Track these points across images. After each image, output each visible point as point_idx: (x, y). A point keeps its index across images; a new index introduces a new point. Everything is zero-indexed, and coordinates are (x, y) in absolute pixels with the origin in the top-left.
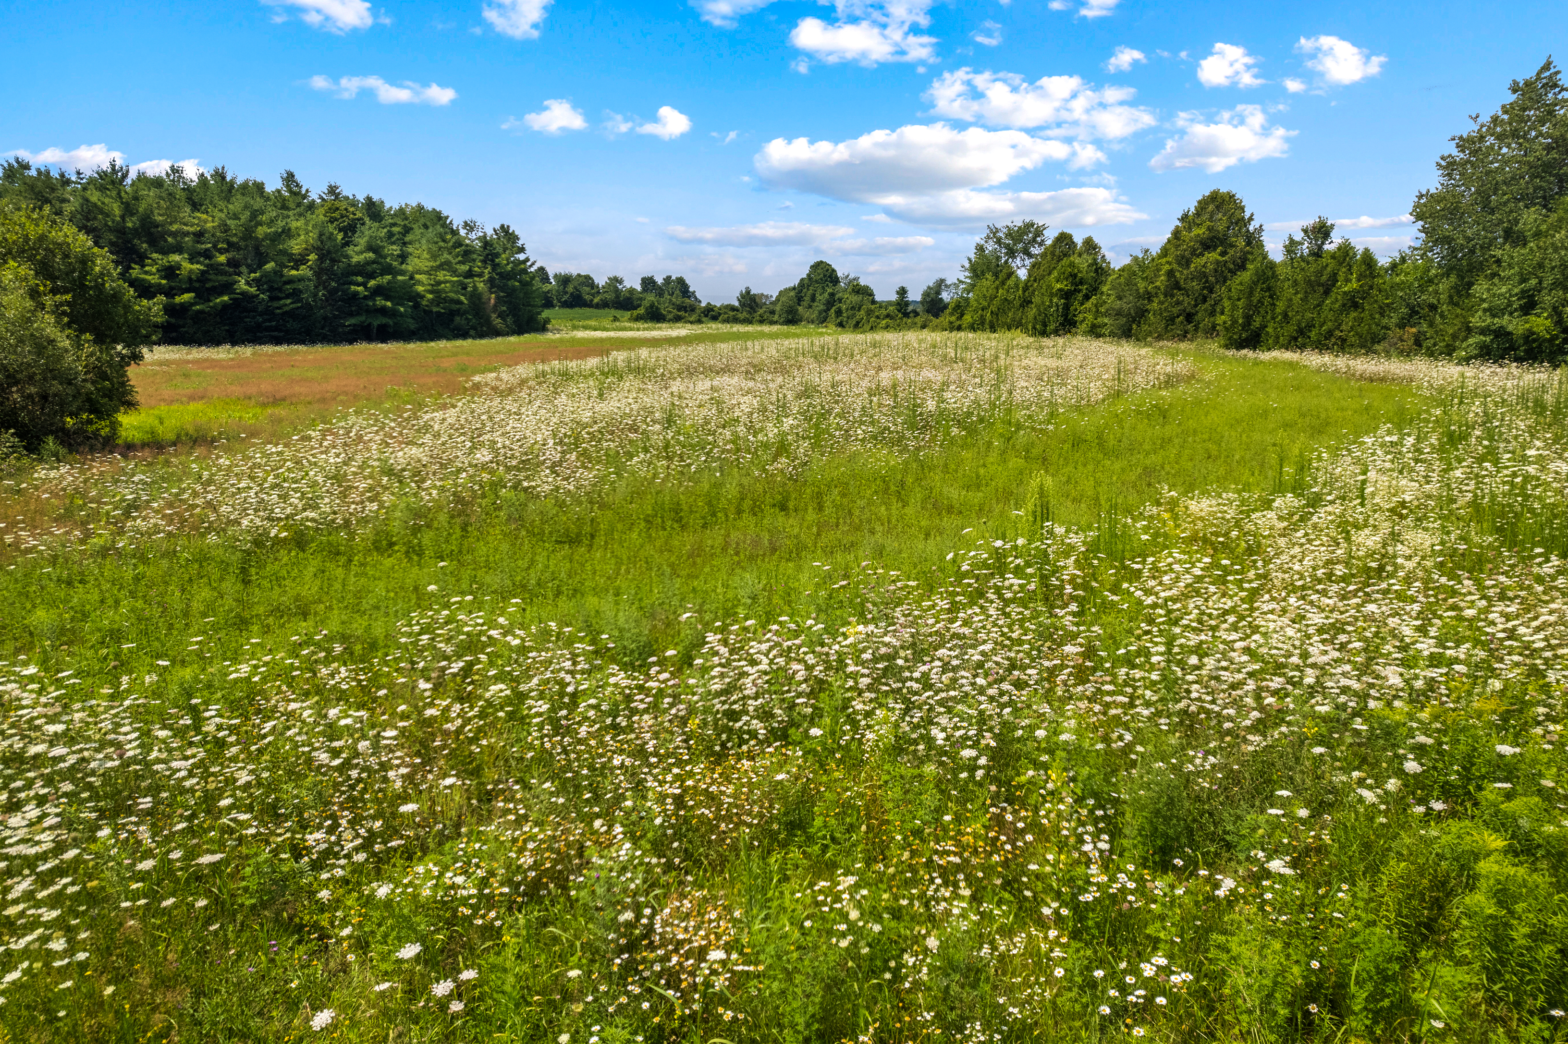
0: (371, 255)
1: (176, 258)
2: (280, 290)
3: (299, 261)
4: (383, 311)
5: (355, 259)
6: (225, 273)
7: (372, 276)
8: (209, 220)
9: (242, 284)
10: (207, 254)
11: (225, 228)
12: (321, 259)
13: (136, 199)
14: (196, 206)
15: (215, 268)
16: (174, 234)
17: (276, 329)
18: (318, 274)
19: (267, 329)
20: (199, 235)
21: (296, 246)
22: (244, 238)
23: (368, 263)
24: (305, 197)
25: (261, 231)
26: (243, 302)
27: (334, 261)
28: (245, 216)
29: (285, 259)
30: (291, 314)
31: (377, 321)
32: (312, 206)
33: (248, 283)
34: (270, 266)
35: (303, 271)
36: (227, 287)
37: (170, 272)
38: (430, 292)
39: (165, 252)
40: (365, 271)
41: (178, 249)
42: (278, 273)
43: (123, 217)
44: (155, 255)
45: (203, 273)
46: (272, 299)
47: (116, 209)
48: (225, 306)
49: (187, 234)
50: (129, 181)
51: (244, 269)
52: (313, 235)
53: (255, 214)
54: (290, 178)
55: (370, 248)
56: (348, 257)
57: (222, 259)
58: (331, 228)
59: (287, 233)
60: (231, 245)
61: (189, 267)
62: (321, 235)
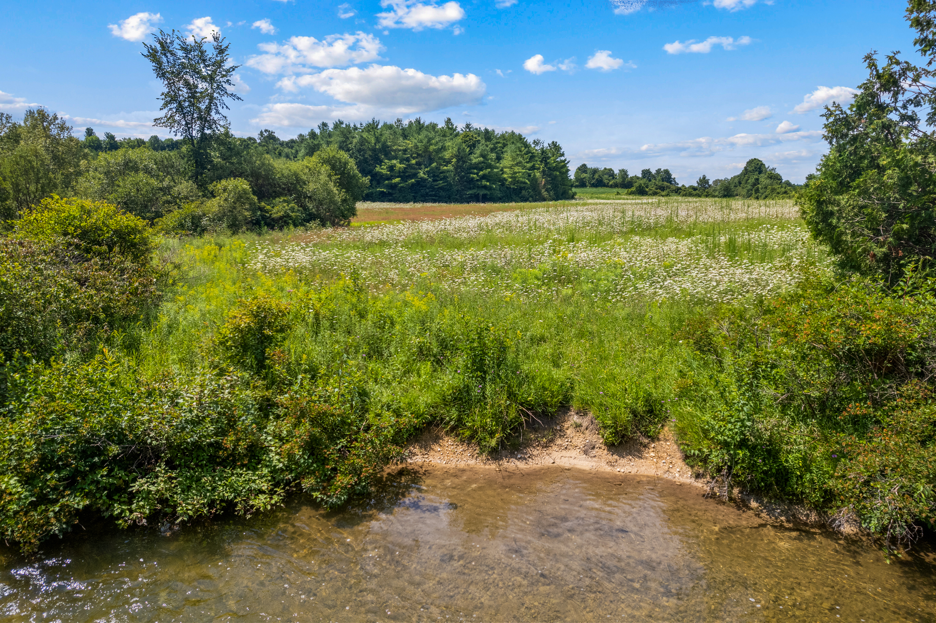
0: (481, 159)
1: (394, 162)
2: (438, 176)
3: (448, 162)
4: (485, 187)
5: (474, 161)
6: (414, 169)
7: (481, 169)
8: (410, 144)
9: (421, 174)
10: (408, 160)
11: (416, 147)
12: (458, 161)
13: (381, 135)
14: (405, 137)
15: (410, 166)
16: (395, 151)
17: (435, 195)
18: (456, 169)
19: (431, 195)
20: (405, 151)
21: (447, 155)
22: (424, 152)
23: (480, 163)
24: (455, 130)
25: (432, 148)
26: (421, 183)
27: (464, 162)
28: (425, 141)
29: (441, 161)
30: (442, 188)
31: (482, 192)
32: (457, 135)
33: (424, 173)
34: (434, 165)
35: (450, 167)
36: (415, 175)
37: (391, 168)
38: (511, 178)
39: (390, 159)
40: (478, 167)
41: (395, 158)
42: (437, 168)
43: (375, 144)
44: (386, 161)
45: (405, 168)
46: (434, 181)
47: (373, 141)
48: (413, 185)
49: (400, 150)
50: (379, 127)
51: (423, 166)
52: (456, 149)
53: (430, 140)
54: (449, 121)
55: (482, 155)
56: (471, 160)
57: (414, 162)
58: (464, 145)
59: (443, 148)
60: (418, 155)
61: (399, 166)
62: (459, 149)
